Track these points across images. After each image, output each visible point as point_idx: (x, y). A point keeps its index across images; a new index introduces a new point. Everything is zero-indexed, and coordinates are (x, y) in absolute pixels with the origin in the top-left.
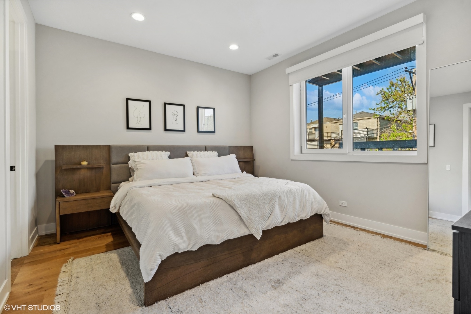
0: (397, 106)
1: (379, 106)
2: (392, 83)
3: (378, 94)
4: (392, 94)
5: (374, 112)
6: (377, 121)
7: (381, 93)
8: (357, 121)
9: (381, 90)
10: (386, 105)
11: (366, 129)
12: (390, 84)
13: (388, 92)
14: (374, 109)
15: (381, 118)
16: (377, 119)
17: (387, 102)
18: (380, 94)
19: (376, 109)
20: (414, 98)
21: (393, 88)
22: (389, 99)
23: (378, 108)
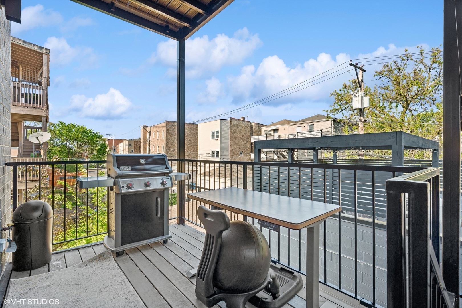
0: (349, 109)
1: (332, 108)
2: (345, 85)
3: (331, 95)
4: (345, 96)
5: (328, 114)
6: (332, 124)
7: (334, 94)
8: (313, 124)
9: (334, 91)
10: (339, 107)
11: (320, 132)
12: (343, 86)
13: (341, 94)
14: (327, 111)
15: (335, 121)
16: (332, 121)
17: (340, 104)
18: (333, 96)
19: (329, 111)
20: (360, 95)
21: (346, 90)
22: (341, 101)
23: (331, 110)
